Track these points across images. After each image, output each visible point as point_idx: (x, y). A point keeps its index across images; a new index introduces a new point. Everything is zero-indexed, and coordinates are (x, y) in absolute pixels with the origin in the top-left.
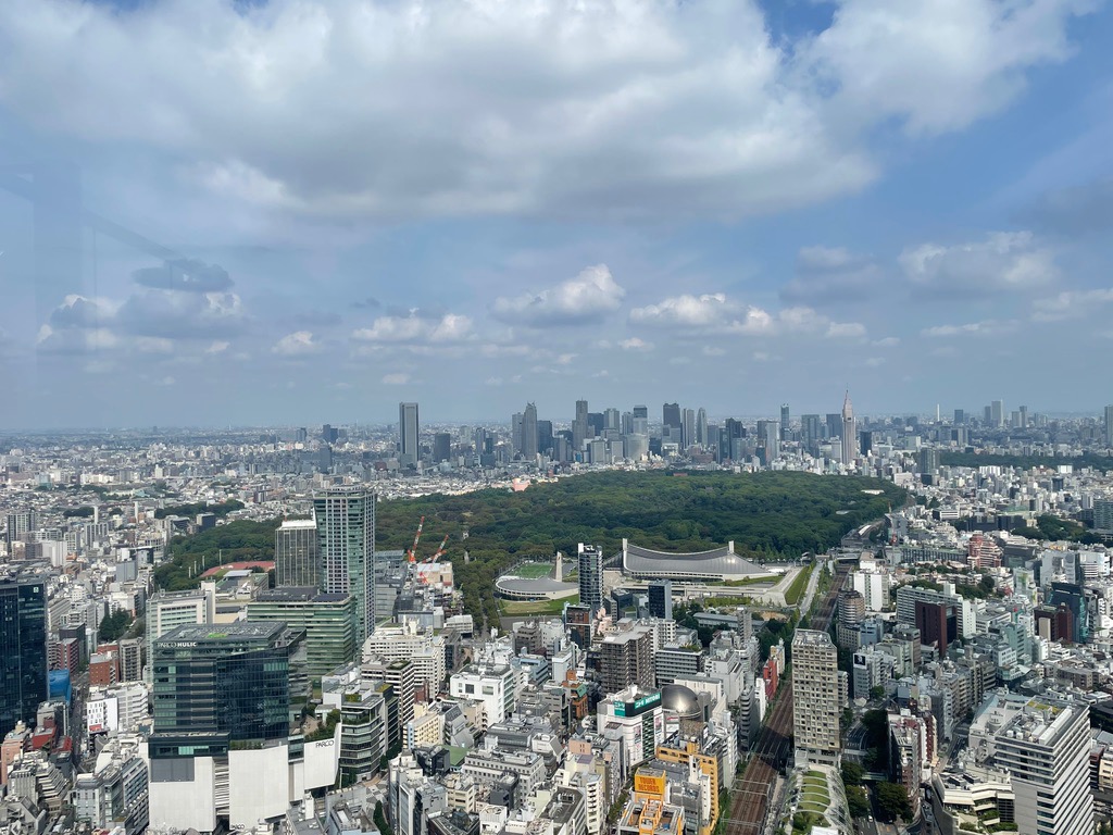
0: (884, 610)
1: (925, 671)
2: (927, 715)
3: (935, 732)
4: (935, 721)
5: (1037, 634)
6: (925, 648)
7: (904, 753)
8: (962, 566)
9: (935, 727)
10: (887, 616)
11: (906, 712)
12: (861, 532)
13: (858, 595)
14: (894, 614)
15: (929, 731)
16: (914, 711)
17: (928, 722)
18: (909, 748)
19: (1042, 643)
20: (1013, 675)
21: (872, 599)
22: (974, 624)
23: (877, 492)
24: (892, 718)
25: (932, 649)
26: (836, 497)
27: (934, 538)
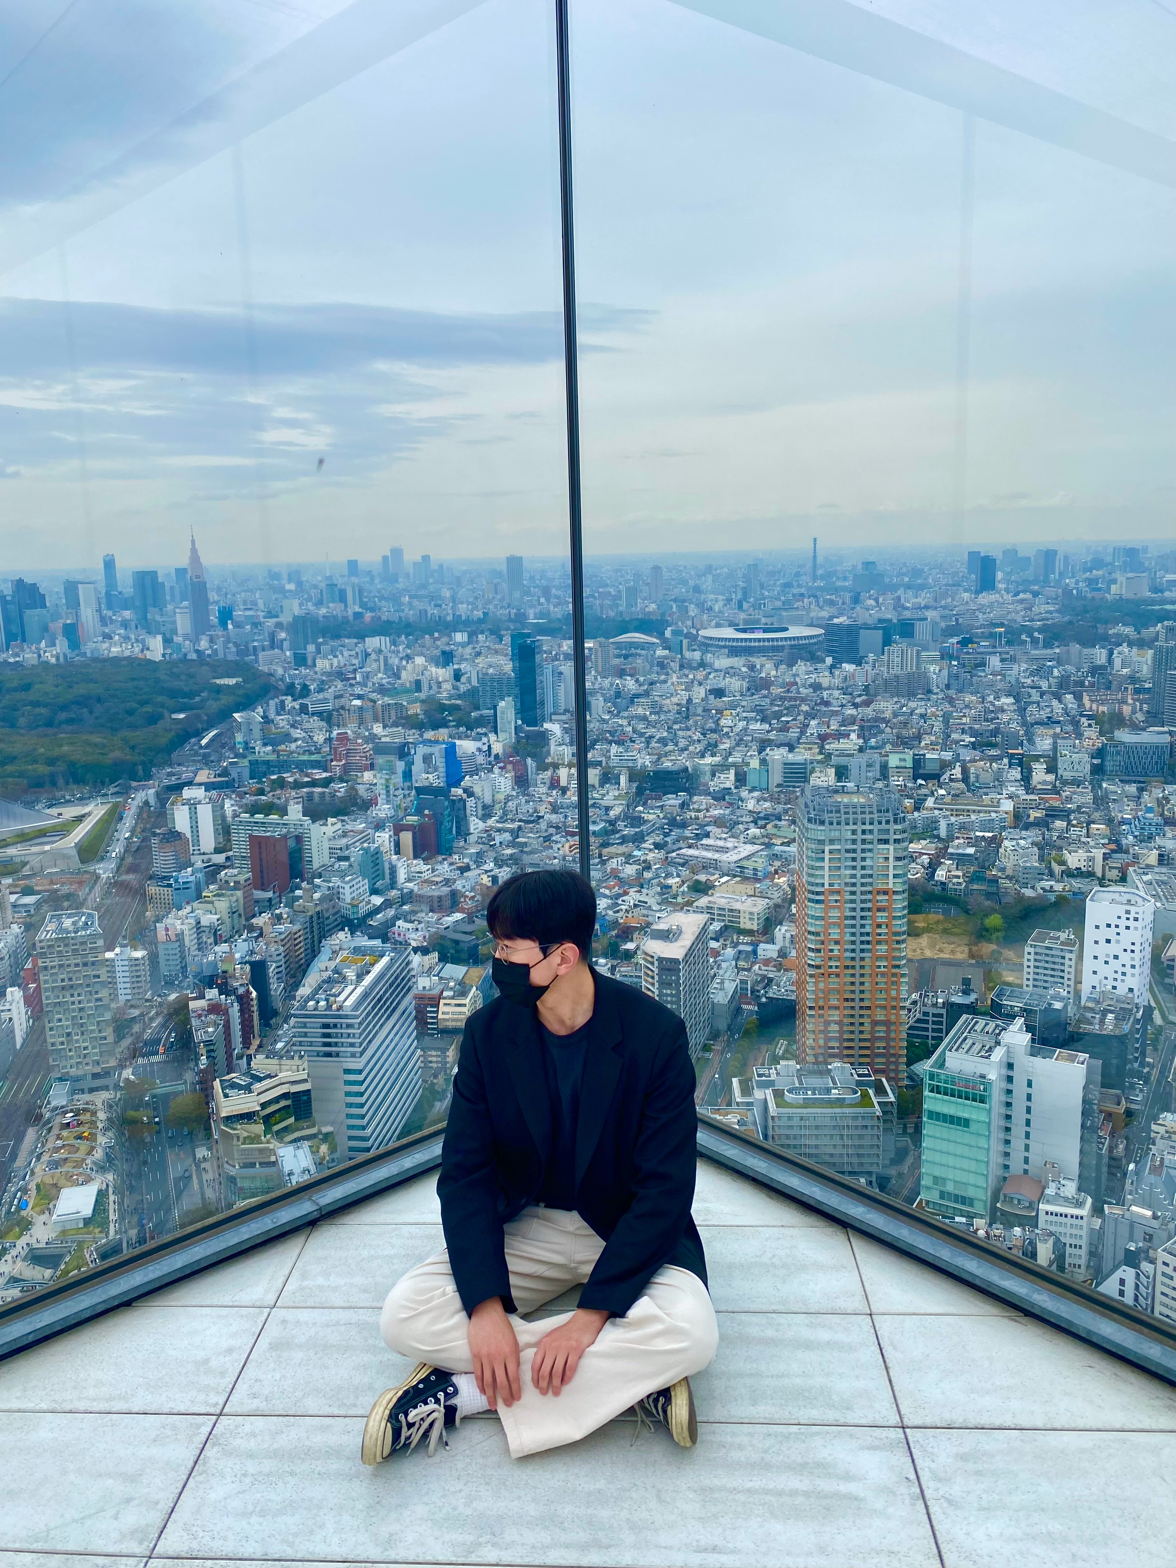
0: (217, 851)
1: (251, 928)
2: (241, 991)
3: (255, 1008)
4: (254, 994)
5: (398, 852)
6: (259, 894)
7: (202, 1049)
8: (324, 775)
9: (255, 1002)
10: (220, 859)
11: (212, 993)
12: (204, 742)
13: (179, 833)
14: (230, 853)
15: (245, 1009)
16: (225, 990)
17: (243, 1000)
18: (208, 1043)
19: (399, 864)
20: (363, 909)
21: (201, 838)
22: (326, 852)
23: (232, 681)
24: (192, 1005)
25: (270, 894)
26: (173, 694)
27: (296, 740)
